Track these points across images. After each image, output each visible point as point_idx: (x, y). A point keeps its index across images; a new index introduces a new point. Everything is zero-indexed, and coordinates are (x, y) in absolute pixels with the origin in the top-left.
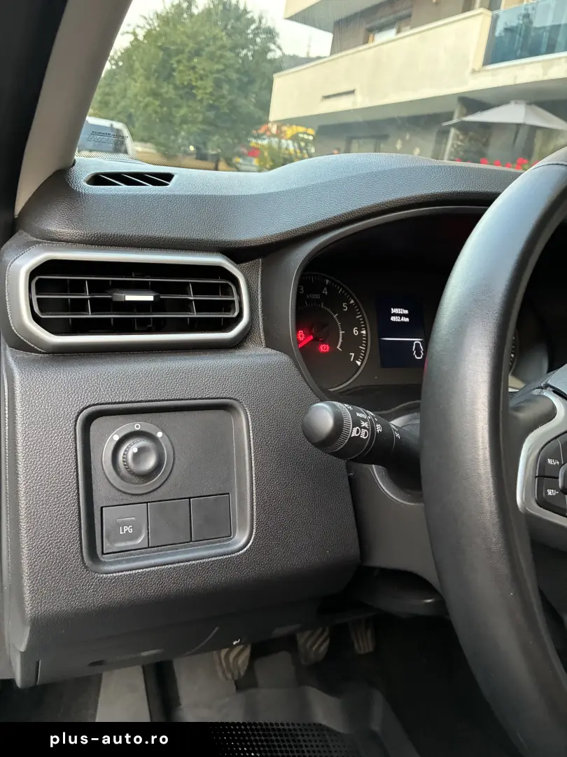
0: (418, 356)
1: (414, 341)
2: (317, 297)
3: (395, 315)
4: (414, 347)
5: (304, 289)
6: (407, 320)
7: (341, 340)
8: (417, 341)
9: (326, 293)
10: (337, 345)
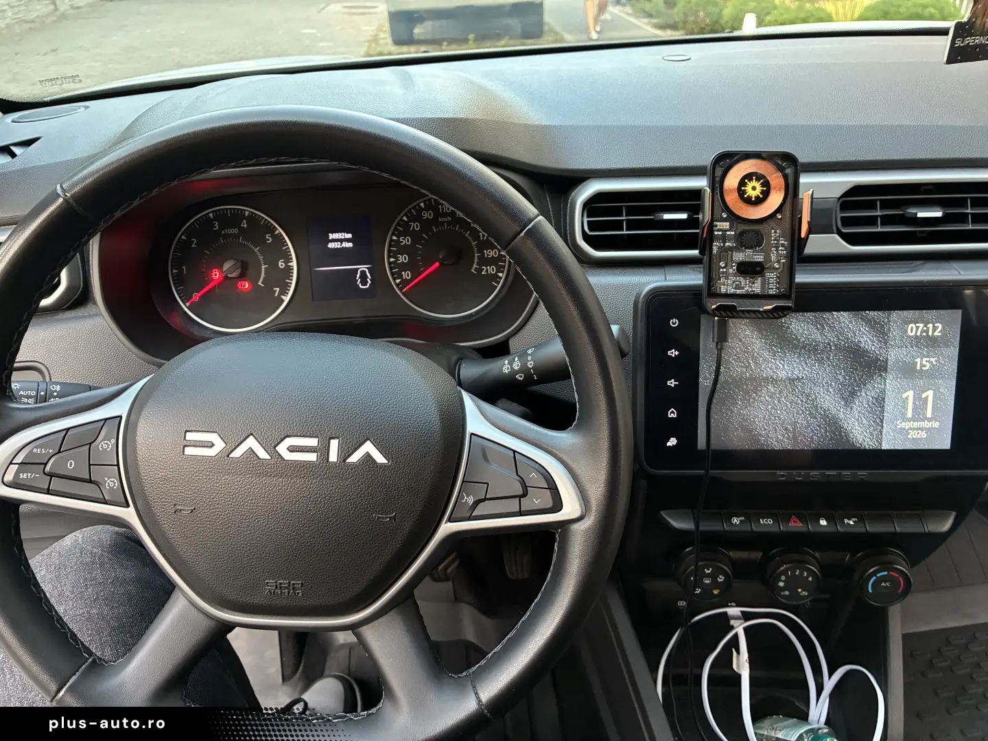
0: (362, 285)
1: (359, 268)
2: (235, 231)
3: (334, 240)
4: (358, 276)
5: (218, 225)
6: (350, 245)
7: (263, 275)
8: (363, 268)
9: (245, 226)
10: (258, 281)
